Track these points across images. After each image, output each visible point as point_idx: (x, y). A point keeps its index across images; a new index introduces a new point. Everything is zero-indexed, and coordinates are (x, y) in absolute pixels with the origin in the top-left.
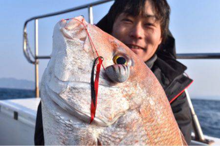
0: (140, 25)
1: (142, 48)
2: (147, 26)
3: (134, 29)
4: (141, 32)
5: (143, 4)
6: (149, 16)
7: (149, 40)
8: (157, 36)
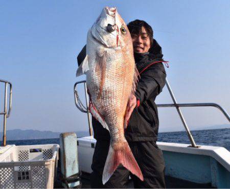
0: (140, 38)
1: (142, 48)
2: (143, 38)
3: (138, 39)
4: (141, 41)
5: (141, 29)
6: (144, 34)
7: (145, 45)
8: (148, 42)
